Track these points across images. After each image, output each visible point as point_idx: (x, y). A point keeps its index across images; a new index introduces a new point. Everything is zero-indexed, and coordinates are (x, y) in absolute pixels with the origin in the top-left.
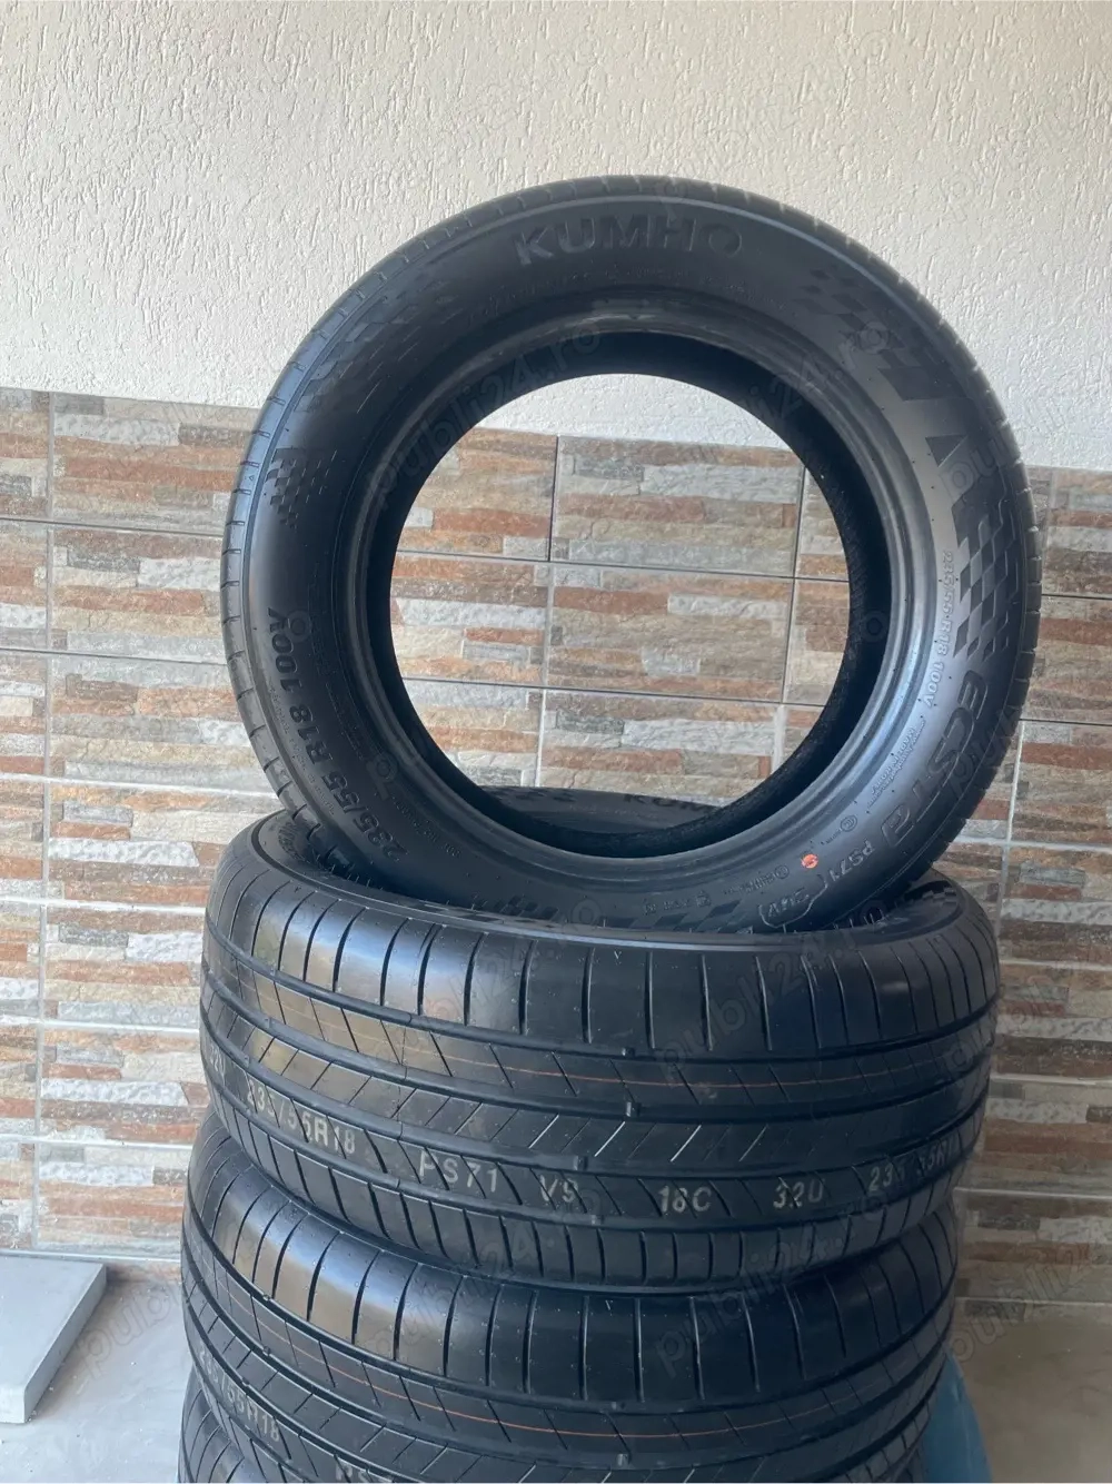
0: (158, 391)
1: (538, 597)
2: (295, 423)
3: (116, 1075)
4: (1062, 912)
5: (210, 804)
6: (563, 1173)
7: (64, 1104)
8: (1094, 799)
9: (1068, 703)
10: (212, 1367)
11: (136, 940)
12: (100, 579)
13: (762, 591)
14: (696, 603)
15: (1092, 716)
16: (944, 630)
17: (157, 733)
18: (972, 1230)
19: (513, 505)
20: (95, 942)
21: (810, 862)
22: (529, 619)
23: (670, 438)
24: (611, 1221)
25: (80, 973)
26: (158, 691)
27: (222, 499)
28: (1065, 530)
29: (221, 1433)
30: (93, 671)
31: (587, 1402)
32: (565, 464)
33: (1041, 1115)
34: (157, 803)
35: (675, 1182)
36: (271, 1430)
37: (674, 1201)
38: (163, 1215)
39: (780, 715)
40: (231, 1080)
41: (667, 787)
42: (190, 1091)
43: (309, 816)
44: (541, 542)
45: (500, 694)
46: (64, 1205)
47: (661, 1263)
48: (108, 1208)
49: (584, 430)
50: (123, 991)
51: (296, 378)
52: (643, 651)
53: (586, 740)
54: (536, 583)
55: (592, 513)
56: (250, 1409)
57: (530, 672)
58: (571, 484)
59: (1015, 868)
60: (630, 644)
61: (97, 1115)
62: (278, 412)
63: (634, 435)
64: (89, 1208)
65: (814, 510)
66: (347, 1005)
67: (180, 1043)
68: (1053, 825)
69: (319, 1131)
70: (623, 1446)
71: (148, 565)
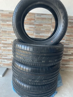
0: (7, 10)
1: (34, 25)
2: (17, 10)
3: (7, 56)
4: (68, 46)
5: (12, 39)
6: (36, 60)
7: (4, 58)
8: (70, 39)
9: (69, 32)
10: (14, 72)
11: (8, 48)
12: (4, 23)
13: (49, 24)
14: (45, 25)
15: (71, 33)
16: (62, 26)
17: (8, 34)
18: (61, 66)
19: (32, 18)
20: (5, 48)
21: (52, 41)
22: (33, 26)
23: (43, 13)
24: (39, 63)
25: (4, 50)
26: (8, 31)
27: (12, 17)
28: (70, 20)
29: (15, 77)
30: (4, 30)
31: (37, 73)
32: (36, 15)
33: (66, 59)
34: (9, 39)
35: (43, 60)
36: (18, 76)
37: (43, 61)
38: (11, 65)
39: (50, 33)
40: (14, 55)
41: (43, 38)
42: (12, 57)
43: (19, 38)
44: (34, 21)
45: (32, 31)
46: (4, 64)
47: (42, 65)
48: (7, 65)
49: (37, 13)
50: (7, 51)
51: (17, 7)
52: (41, 29)
53: (37, 35)
54: (34, 24)
55: (38, 19)
56: (17, 75)
57: (33, 30)
58: (36, 17)
59: (65, 43)
60: (40, 28)
61: (6, 59)
62: (16, 10)
63: (41, 13)
64: (6, 65)
65: (53, 19)
66: (22, 50)
67: (11, 54)
68: (68, 40)
69: (20, 58)
70: (40, 76)
71: (7, 22)
